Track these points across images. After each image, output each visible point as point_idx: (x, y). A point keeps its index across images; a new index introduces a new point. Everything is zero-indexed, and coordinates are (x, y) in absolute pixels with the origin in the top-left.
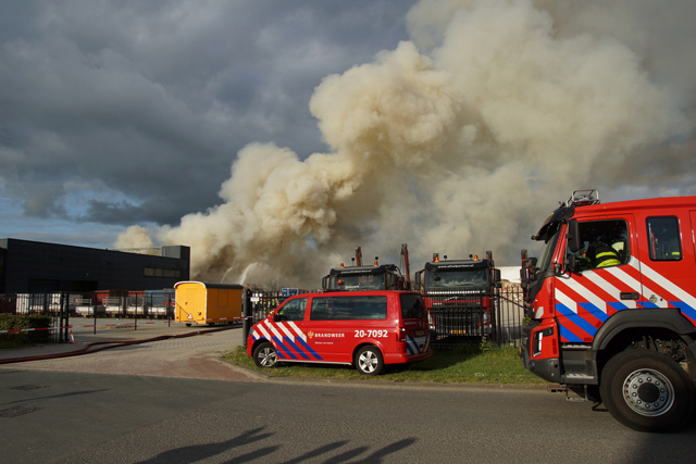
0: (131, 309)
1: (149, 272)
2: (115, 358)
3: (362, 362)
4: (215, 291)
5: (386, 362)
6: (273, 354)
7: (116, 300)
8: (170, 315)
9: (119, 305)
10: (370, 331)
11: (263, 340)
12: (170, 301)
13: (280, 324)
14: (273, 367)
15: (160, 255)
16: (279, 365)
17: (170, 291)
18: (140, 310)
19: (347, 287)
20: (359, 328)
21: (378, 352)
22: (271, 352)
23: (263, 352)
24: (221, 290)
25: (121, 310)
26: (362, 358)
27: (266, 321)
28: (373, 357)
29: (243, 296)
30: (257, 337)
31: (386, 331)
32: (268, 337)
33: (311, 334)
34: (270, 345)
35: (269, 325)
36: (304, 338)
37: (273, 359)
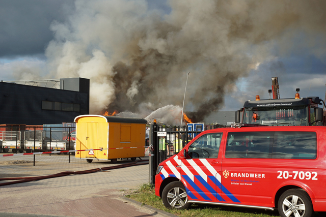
0: (29, 144)
1: (47, 105)
2: (12, 195)
3: (287, 208)
4: (118, 125)
5: (315, 210)
6: (184, 195)
7: (13, 134)
8: (69, 151)
9: (16, 139)
10: (297, 173)
11: (172, 178)
12: (70, 136)
13: (191, 162)
14: (183, 208)
15: (58, 88)
16: (189, 207)
17: (69, 125)
18: (39, 145)
19: (263, 123)
20: (283, 168)
21: (306, 197)
22: (181, 192)
23: (173, 191)
24: (123, 124)
25: (19, 144)
26: (286, 202)
27: (176, 158)
28: (299, 202)
29: (148, 131)
30: (166, 175)
31: (316, 174)
32: (178, 175)
33: (226, 174)
34: (180, 184)
35: (179, 162)
36: (219, 178)
37: (184, 199)
